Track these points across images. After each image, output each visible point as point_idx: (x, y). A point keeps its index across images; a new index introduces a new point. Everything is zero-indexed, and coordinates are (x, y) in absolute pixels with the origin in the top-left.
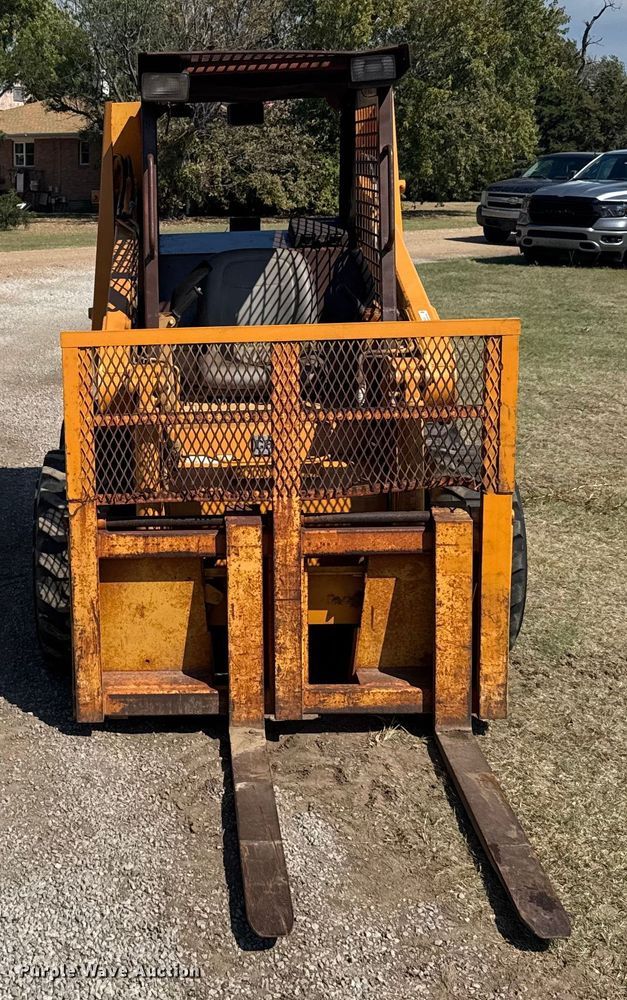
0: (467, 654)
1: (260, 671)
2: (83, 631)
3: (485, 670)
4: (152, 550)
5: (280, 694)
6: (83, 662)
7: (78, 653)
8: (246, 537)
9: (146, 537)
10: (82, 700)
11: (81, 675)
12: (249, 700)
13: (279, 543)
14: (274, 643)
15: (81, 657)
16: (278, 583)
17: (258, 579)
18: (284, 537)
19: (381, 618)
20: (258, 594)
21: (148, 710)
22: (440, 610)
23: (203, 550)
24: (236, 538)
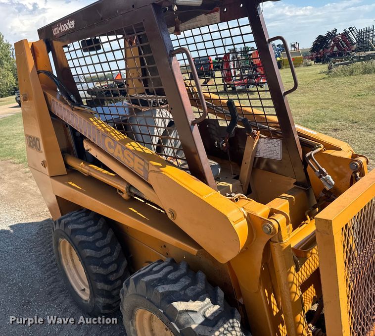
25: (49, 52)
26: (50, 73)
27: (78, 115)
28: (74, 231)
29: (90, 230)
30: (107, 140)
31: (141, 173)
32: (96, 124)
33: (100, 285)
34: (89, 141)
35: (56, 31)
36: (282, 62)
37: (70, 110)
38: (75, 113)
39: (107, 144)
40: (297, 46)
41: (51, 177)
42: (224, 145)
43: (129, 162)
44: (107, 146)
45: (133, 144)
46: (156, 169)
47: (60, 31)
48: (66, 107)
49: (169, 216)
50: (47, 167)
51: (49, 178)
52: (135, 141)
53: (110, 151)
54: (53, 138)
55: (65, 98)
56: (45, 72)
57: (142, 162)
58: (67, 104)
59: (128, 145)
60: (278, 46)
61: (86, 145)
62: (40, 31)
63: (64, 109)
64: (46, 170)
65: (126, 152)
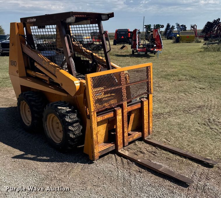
0: (148, 124)
1: (122, 138)
2: (95, 140)
3: (150, 126)
4: (104, 119)
5: (125, 141)
6: (95, 147)
7: (94, 145)
8: (119, 111)
9: (102, 116)
10: (95, 155)
11: (95, 150)
12: (121, 144)
13: (124, 111)
14: (124, 131)
15: (95, 146)
16: (124, 119)
17: (121, 119)
18: (125, 110)
19: (132, 121)
20: (121, 122)
21: (104, 153)
22: (145, 117)
23: (112, 116)
24: (118, 112)
25: (24, 27)
26: (24, 36)
27: (34, 53)
28: (28, 96)
29: (34, 96)
30: (43, 61)
31: (53, 72)
32: (40, 56)
33: (36, 115)
34: (37, 63)
35: (28, 21)
36: (180, 38)
37: (31, 51)
38: (33, 52)
39: (43, 63)
40: (195, 27)
41: (20, 77)
42: (90, 70)
43: (50, 68)
44: (43, 64)
45: (52, 63)
46: (58, 70)
47: (30, 21)
48: (29, 49)
49: (60, 85)
50: (18, 73)
51: (19, 77)
52: (53, 62)
53: (44, 65)
54: (22, 62)
55: (29, 46)
56: (22, 35)
57: (54, 68)
58: (30, 48)
59: (50, 63)
60: (181, 26)
61: (36, 64)
62: (21, 19)
63: (29, 50)
64: (18, 75)
65: (49, 65)
